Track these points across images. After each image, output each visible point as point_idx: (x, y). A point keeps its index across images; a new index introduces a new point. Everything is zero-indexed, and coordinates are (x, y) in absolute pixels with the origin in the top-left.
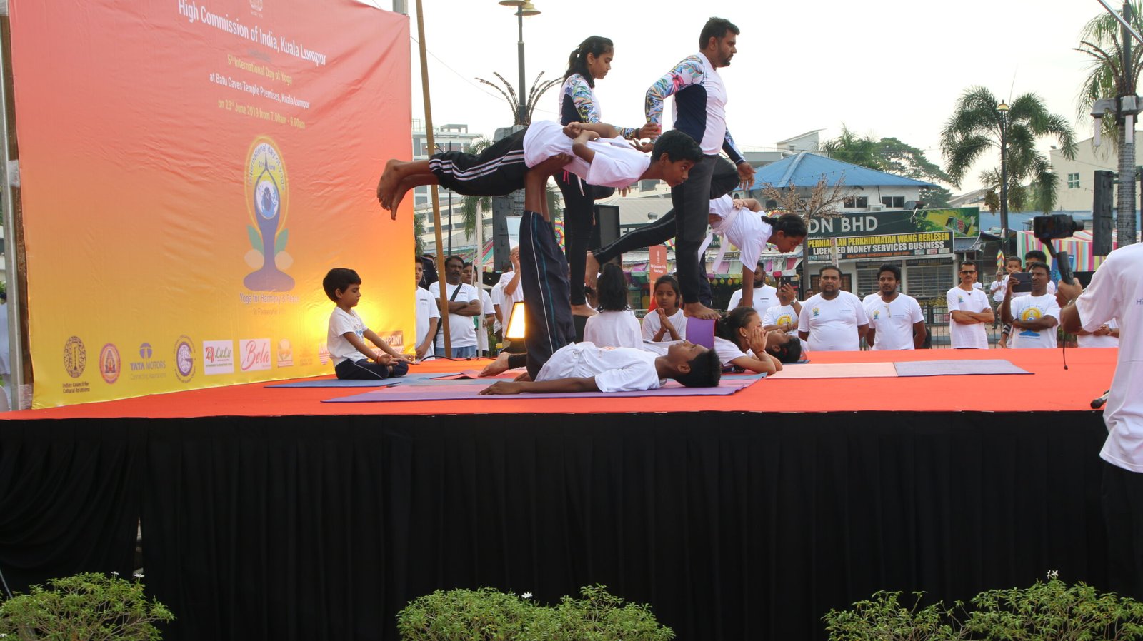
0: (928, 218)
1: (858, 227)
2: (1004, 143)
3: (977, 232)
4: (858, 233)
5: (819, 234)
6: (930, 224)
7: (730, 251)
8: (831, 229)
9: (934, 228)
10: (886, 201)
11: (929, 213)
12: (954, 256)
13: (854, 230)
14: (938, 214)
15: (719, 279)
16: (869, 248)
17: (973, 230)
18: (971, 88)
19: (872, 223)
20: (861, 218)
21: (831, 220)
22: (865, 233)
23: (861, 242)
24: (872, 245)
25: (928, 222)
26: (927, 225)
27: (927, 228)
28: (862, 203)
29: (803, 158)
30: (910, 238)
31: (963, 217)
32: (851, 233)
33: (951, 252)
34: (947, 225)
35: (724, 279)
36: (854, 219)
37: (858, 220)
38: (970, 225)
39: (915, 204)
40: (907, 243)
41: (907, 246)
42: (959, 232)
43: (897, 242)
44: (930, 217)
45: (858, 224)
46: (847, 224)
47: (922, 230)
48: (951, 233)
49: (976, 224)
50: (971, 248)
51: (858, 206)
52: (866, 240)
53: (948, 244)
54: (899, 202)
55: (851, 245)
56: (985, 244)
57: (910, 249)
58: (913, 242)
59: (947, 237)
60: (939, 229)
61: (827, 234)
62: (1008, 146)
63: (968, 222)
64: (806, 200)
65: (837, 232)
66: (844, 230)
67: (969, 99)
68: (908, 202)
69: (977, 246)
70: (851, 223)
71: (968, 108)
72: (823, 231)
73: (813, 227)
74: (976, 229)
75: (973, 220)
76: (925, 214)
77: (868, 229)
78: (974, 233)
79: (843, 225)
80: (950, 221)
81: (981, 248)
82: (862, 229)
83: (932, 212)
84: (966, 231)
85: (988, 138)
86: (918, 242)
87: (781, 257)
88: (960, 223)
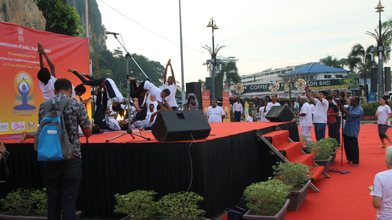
0: (344, 81)
1: (324, 84)
2: (366, 59)
3: (359, 85)
4: (324, 85)
5: (313, 86)
6: (345, 82)
7: (287, 91)
8: (317, 84)
9: (346, 84)
10: (337, 76)
11: (345, 80)
12: (351, 92)
13: (323, 85)
14: (347, 80)
15: (283, 99)
16: (326, 90)
17: (357, 84)
18: (356, 44)
19: (328, 83)
20: (325, 81)
21: (317, 82)
22: (326, 85)
23: (324, 88)
24: (327, 89)
25: (344, 82)
26: (344, 83)
27: (344, 84)
28: (330, 76)
29: (313, 65)
30: (338, 87)
31: (355, 80)
32: (322, 86)
33: (350, 90)
34: (350, 83)
35: (284, 99)
36: (323, 82)
37: (324, 82)
38: (357, 83)
39: (345, 77)
40: (337, 88)
41: (337, 89)
42: (353, 85)
43: (334, 88)
44: (345, 81)
45: (324, 83)
46: (321, 83)
47: (343, 84)
48: (350, 85)
49: (358, 82)
50: (356, 89)
51: (328, 78)
52: (325, 88)
53: (349, 88)
54: (341, 76)
55: (321, 89)
56: (360, 88)
57: (338, 90)
58: (339, 88)
59: (349, 86)
60: (348, 84)
61: (316, 86)
62: (367, 60)
63: (356, 82)
64: (313, 76)
65: (318, 85)
66: (320, 85)
67: (355, 47)
68: (343, 76)
69: (357, 89)
70: (322, 83)
71: (355, 50)
72: (314, 85)
73: (312, 84)
74: (358, 84)
75: (357, 81)
76: (344, 80)
77: (327, 84)
78: (358, 85)
79: (320, 83)
80: (351, 82)
81: (359, 89)
82: (325, 84)
83: (345, 79)
84: (355, 84)
85: (361, 58)
86: (340, 88)
87: (302, 92)
88: (354, 82)
